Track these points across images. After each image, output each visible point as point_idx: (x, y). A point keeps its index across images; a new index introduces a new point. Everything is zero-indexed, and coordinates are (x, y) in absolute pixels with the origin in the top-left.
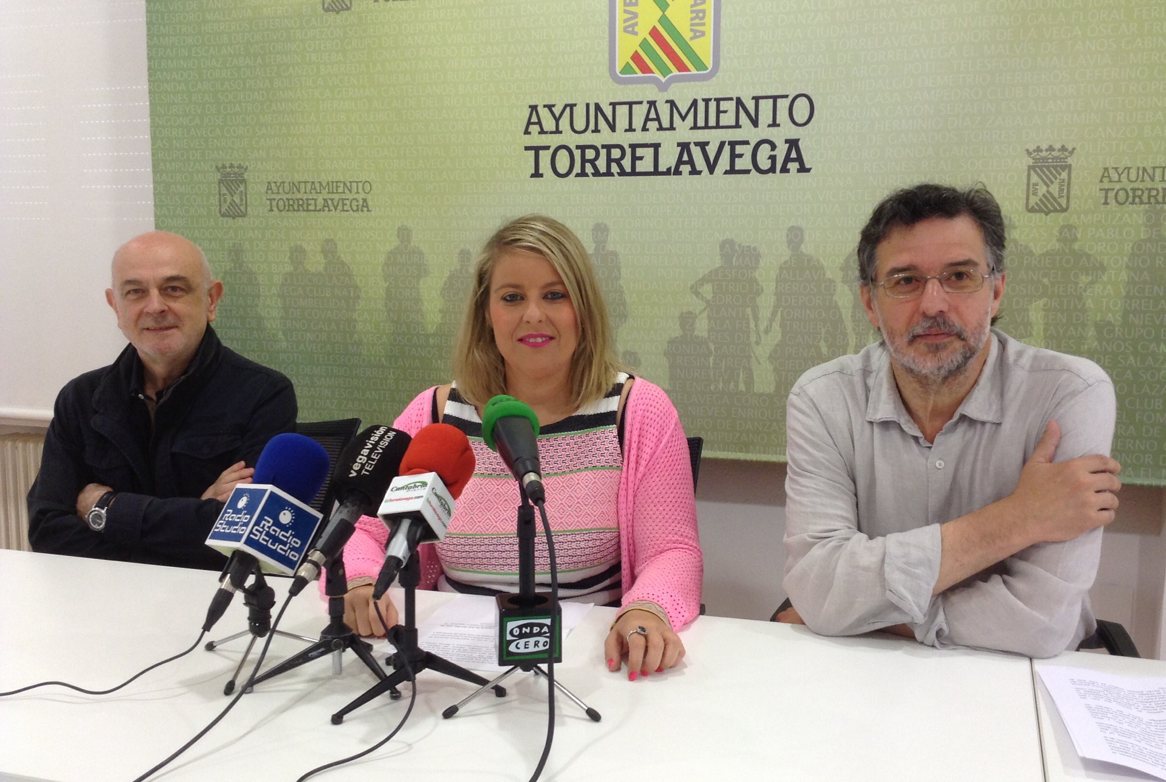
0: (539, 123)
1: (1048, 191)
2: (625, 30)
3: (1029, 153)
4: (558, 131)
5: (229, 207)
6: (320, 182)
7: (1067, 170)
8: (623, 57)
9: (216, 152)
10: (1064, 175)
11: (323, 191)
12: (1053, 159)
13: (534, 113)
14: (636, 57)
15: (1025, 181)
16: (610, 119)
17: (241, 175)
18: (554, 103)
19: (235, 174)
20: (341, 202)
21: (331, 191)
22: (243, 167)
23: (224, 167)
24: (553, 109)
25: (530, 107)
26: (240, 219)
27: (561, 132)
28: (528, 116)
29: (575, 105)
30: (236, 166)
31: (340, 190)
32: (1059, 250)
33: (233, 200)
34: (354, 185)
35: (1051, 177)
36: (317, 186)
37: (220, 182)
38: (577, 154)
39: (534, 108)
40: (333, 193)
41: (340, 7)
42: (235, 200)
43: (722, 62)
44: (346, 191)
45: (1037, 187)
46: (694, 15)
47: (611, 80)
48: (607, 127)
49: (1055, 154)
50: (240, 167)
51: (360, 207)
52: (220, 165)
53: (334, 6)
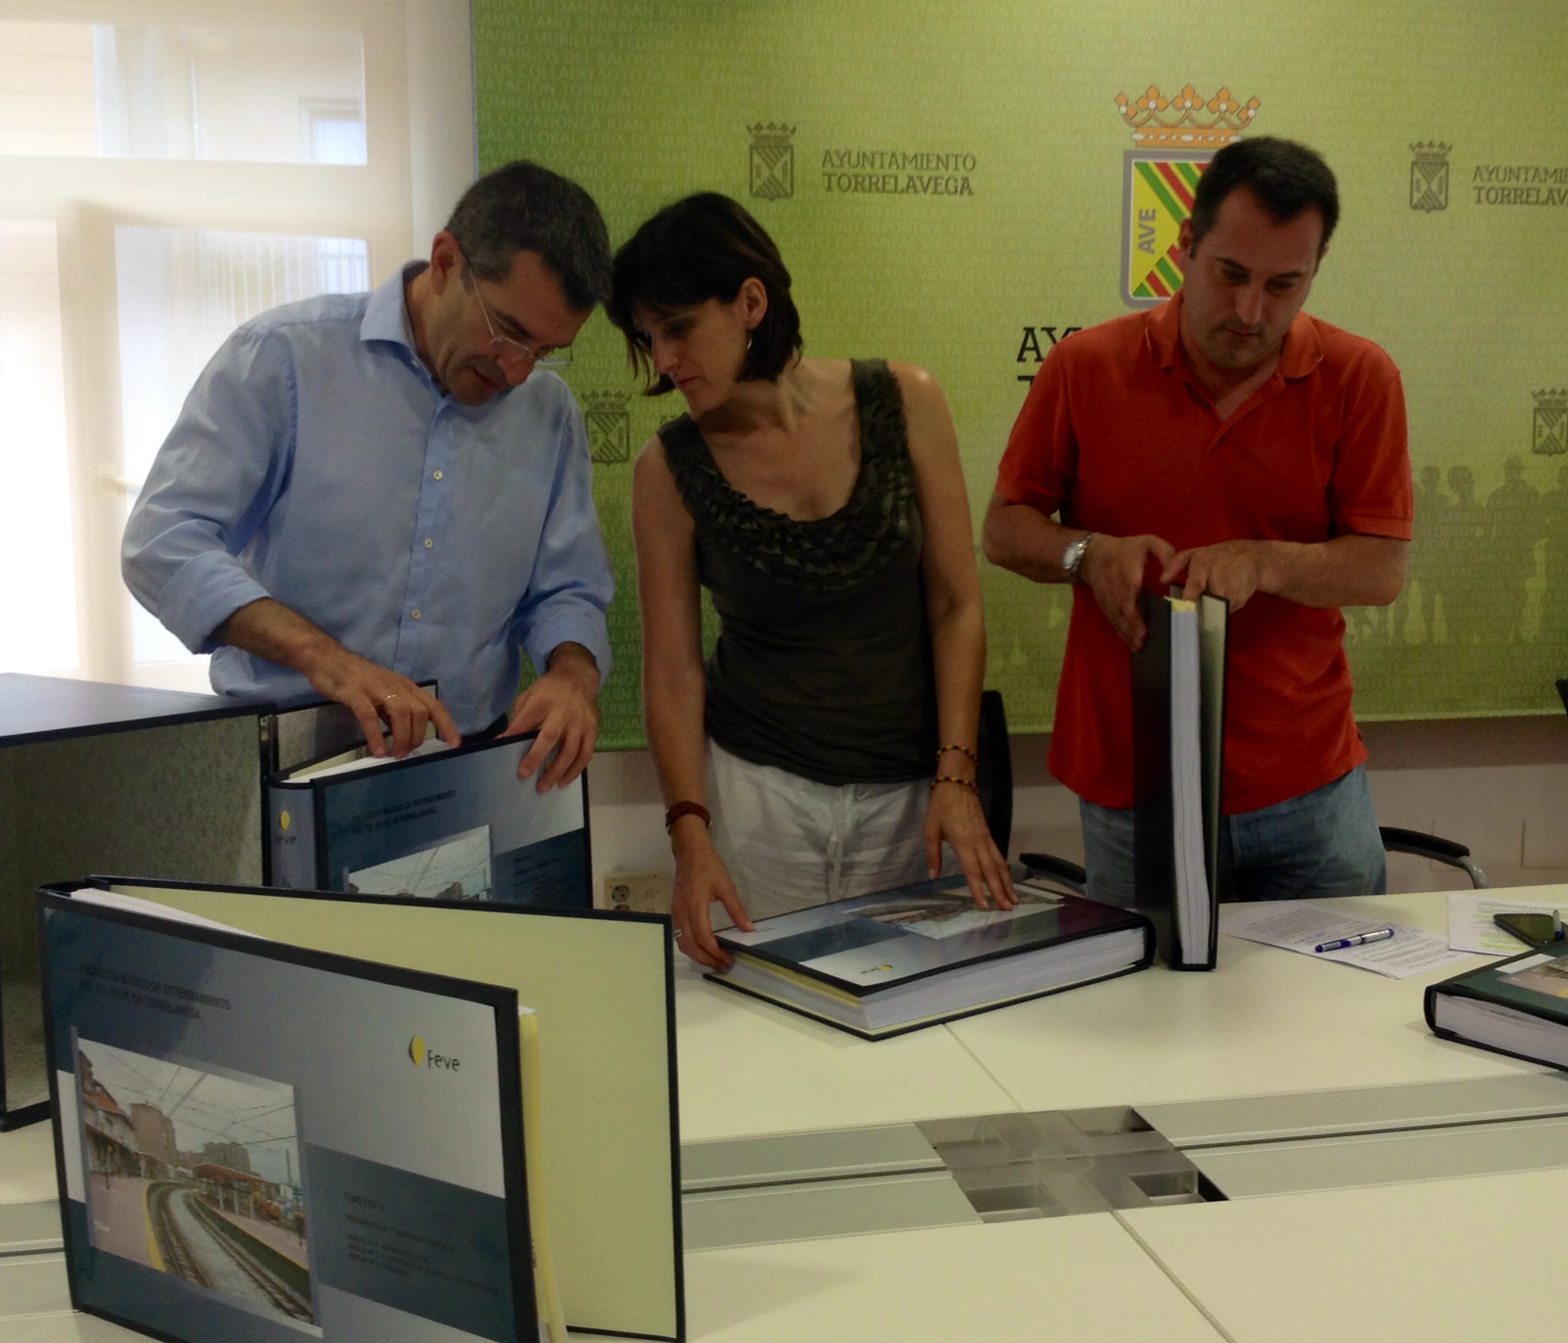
0: (1036, 348)
1: (1551, 434)
2: (1140, 246)
3: (1535, 396)
5: (601, 450)
8: (1137, 278)
9: (581, 373)
12: (1555, 402)
13: (1030, 338)
14: (1152, 278)
15: (1531, 422)
17: (621, 406)
18: (1053, 326)
19: (612, 405)
22: (623, 396)
23: (594, 395)
24: (1054, 333)
25: (1025, 329)
26: (618, 466)
28: (1022, 340)
30: (612, 391)
33: (608, 440)
35: (1553, 418)
37: (588, 414)
39: (1029, 331)
41: (776, 193)
42: (610, 438)
45: (1543, 429)
47: (1122, 302)
49: (1557, 397)
50: (619, 395)
52: (588, 393)
53: (766, 190)
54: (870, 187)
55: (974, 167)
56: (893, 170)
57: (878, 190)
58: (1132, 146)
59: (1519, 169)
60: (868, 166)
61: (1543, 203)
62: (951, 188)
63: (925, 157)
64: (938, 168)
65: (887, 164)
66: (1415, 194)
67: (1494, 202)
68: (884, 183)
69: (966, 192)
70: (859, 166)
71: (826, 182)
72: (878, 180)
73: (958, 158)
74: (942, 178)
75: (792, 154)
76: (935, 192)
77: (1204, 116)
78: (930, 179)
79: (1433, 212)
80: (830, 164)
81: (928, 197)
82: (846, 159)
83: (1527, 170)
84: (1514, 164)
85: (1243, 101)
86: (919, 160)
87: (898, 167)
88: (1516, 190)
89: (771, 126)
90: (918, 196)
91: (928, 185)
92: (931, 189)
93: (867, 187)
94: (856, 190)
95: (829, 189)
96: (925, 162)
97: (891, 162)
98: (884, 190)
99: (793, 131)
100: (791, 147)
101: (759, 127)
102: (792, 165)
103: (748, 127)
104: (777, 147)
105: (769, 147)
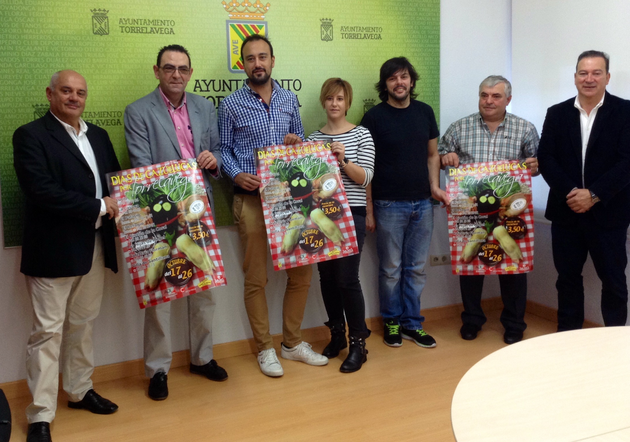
0: (200, 87)
2: (234, 52)
3: (364, 101)
4: (208, 91)
6: (94, 113)
8: (233, 63)
9: (32, 98)
11: (96, 116)
12: (370, 103)
13: (198, 83)
14: (238, 63)
16: (229, 86)
17: (47, 109)
18: (206, 79)
19: (44, 109)
20: (106, 121)
21: (100, 116)
23: (37, 105)
24: (206, 81)
27: (209, 91)
28: (195, 84)
29: (215, 80)
30: (44, 104)
31: (106, 115)
34: (113, 113)
36: (93, 114)
38: (216, 99)
39: (197, 81)
40: (101, 117)
41: (103, 33)
44: (109, 116)
47: (229, 72)
48: (228, 89)
49: (371, 101)
50: (47, 105)
51: (116, 123)
52: (35, 104)
53: (99, 32)
55: (174, 25)
56: (145, 26)
57: (140, 32)
58: (229, 19)
59: (354, 27)
60: (136, 24)
61: (362, 38)
62: (167, 32)
63: (157, 21)
64: (161, 25)
65: (143, 23)
66: (322, 35)
67: (348, 38)
68: (142, 30)
69: (172, 33)
70: (132, 25)
71: (121, 29)
72: (140, 29)
73: (169, 21)
74: (163, 28)
75: (108, 19)
76: (161, 33)
77: (252, 9)
78: (159, 29)
79: (329, 41)
80: (122, 23)
81: (158, 35)
82: (128, 22)
83: (357, 28)
84: (353, 26)
85: (265, 4)
87: (147, 25)
88: (354, 34)
89: (100, 10)
90: (154, 34)
92: (159, 32)
93: (136, 31)
94: (132, 32)
95: (122, 32)
96: (157, 23)
97: (144, 23)
98: (142, 32)
99: (108, 12)
100: (107, 17)
101: (95, 10)
102: (108, 23)
103: (91, 10)
104: (102, 17)
105: (99, 17)
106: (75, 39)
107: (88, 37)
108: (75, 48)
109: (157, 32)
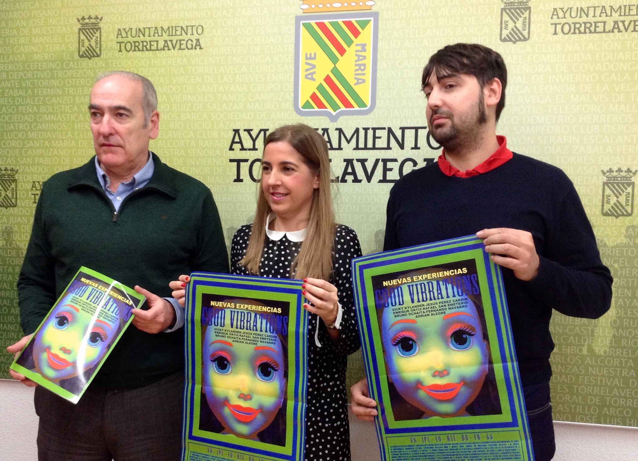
0: (241, 142)
1: (617, 201)
2: (306, 77)
3: (604, 173)
4: (254, 149)
5: (3, 200)
7: (631, 186)
8: (304, 97)
10: (629, 190)
12: (621, 178)
13: (237, 135)
14: (314, 97)
15: (601, 193)
17: (13, 176)
18: (251, 128)
19: (8, 175)
22: (14, 170)
24: (251, 132)
25: (234, 130)
26: (12, 209)
27: (256, 150)
28: (232, 137)
30: (9, 169)
32: (626, 243)
35: (620, 190)
39: (237, 131)
41: (92, 55)
42: (8, 194)
43: (377, 101)
45: (609, 198)
46: (358, 67)
47: (295, 112)
49: (623, 174)
50: (12, 170)
53: (87, 54)
54: (143, 48)
55: (203, 31)
56: (156, 38)
57: (147, 50)
58: (300, 13)
59: (588, 8)
60: (141, 35)
61: (609, 32)
62: (189, 46)
63: (174, 28)
64: (182, 35)
65: (152, 34)
66: (504, 31)
67: (567, 34)
68: (151, 45)
69: (198, 47)
70: (136, 38)
71: (119, 48)
72: (147, 44)
73: (194, 27)
74: (184, 40)
75: (100, 32)
76: (180, 49)
78: (177, 42)
79: (518, 43)
80: (120, 36)
81: (175, 52)
82: (129, 33)
83: (595, 7)
86: (172, 30)
87: (159, 36)
89: (90, 18)
90: (170, 51)
91: (175, 45)
93: (141, 49)
94: (135, 50)
95: (120, 51)
96: (174, 31)
97: (155, 33)
98: (151, 50)
99: (101, 20)
100: (100, 28)
101: (83, 18)
102: (100, 39)
103: (78, 19)
104: (92, 29)
105: (89, 29)
106: (54, 67)
107: (71, 63)
108: (53, 81)
109: (174, 48)
